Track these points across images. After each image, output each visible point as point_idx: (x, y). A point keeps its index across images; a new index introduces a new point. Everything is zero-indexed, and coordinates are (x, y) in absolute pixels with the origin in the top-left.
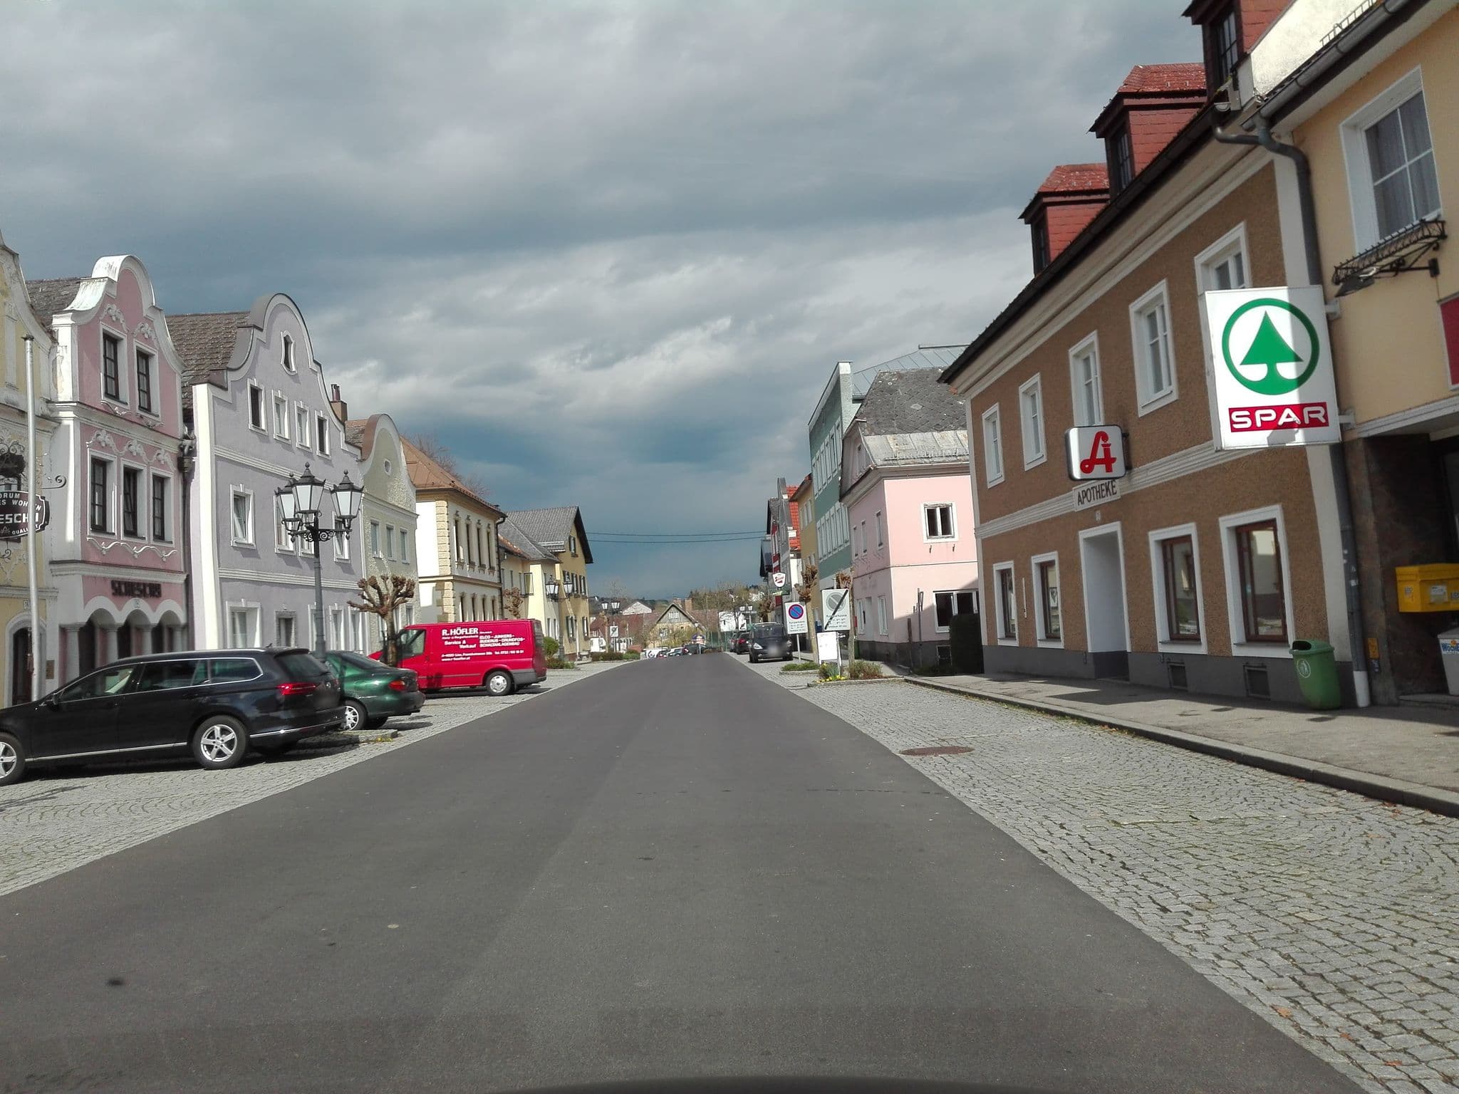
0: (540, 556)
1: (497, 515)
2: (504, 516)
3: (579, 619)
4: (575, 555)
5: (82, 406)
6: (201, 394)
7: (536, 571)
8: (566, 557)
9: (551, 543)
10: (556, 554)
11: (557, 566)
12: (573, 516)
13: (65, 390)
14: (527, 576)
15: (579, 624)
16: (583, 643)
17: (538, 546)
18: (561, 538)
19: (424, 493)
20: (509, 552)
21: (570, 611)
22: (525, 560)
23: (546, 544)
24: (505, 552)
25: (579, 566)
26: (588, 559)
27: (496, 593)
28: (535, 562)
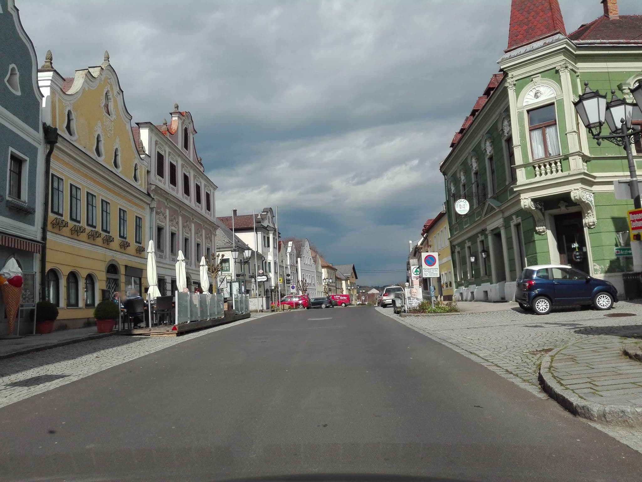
0: (344, 278)
1: (335, 270)
2: (337, 270)
3: (354, 295)
4: (353, 277)
5: (291, 266)
6: (299, 259)
7: (344, 282)
8: (350, 278)
9: (347, 275)
10: (348, 277)
11: (349, 281)
12: (352, 267)
13: (289, 264)
14: (341, 284)
15: (354, 296)
16: (355, 301)
17: (344, 276)
18: (349, 273)
19: (323, 267)
20: (338, 278)
21: (352, 292)
22: (341, 280)
23: (345, 275)
24: (337, 278)
25: (354, 280)
26: (356, 278)
27: (335, 288)
28: (343, 280)
